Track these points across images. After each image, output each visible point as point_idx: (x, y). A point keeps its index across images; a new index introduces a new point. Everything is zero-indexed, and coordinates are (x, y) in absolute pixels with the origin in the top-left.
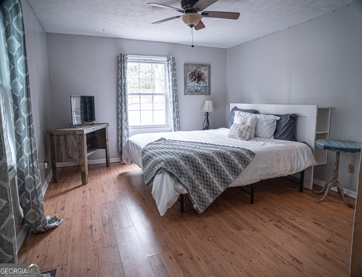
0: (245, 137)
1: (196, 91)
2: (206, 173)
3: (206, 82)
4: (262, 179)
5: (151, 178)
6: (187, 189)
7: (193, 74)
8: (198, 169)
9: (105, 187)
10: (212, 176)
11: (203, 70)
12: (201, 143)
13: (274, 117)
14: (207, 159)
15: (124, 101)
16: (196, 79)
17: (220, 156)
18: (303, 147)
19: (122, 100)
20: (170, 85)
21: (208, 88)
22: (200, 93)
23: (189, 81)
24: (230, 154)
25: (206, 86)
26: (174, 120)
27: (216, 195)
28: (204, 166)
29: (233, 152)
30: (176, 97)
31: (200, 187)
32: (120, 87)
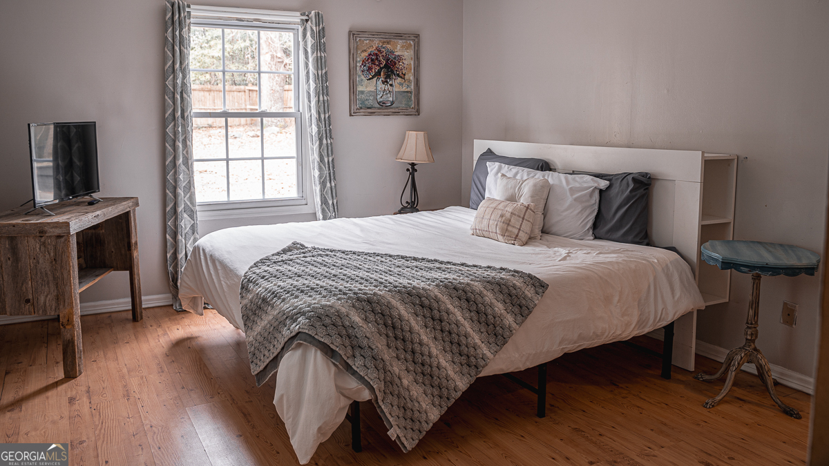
0: (517, 236)
1: (382, 104)
2: (421, 344)
3: (409, 81)
4: (566, 351)
5: (271, 359)
6: (372, 389)
7: (372, 60)
8: (399, 333)
9: (134, 383)
10: (435, 351)
11: (401, 50)
12: (403, 257)
13: (592, 179)
14: (422, 306)
15: (182, 135)
16: (382, 73)
17: (454, 293)
18: (668, 262)
19: (175, 133)
20: (309, 89)
21: (413, 98)
22: (391, 110)
23: (361, 78)
24: (482, 289)
25: (407, 92)
26: (323, 184)
27: (448, 399)
28: (416, 324)
29: (489, 282)
30: (327, 122)
31: (405, 382)
32: (171, 96)
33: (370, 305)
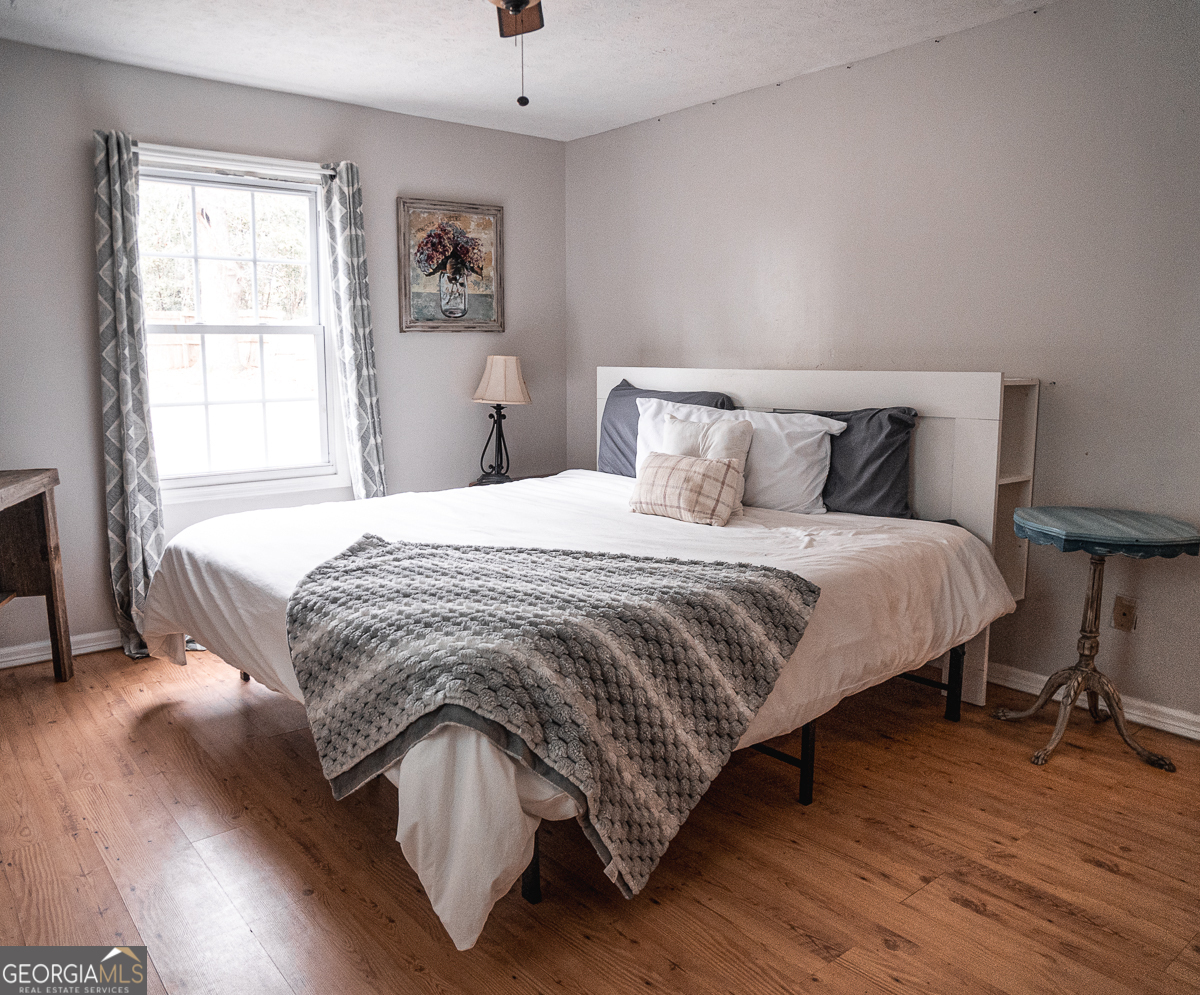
0: (714, 511)
1: (449, 314)
2: (648, 706)
3: (489, 279)
4: (847, 694)
6: (581, 797)
7: (433, 245)
8: (614, 691)
9: (80, 799)
10: (671, 716)
11: (474, 229)
12: (565, 553)
13: (818, 420)
14: (646, 639)
15: (131, 362)
16: (448, 266)
17: (691, 613)
18: (962, 544)
19: (119, 359)
20: (338, 287)
21: (494, 304)
22: (463, 324)
23: (416, 271)
24: (730, 602)
25: (486, 296)
26: (364, 440)
27: (690, 796)
28: (637, 670)
29: (736, 589)
30: (368, 341)
31: (627, 776)
32: (110, 295)
33: (563, 644)
